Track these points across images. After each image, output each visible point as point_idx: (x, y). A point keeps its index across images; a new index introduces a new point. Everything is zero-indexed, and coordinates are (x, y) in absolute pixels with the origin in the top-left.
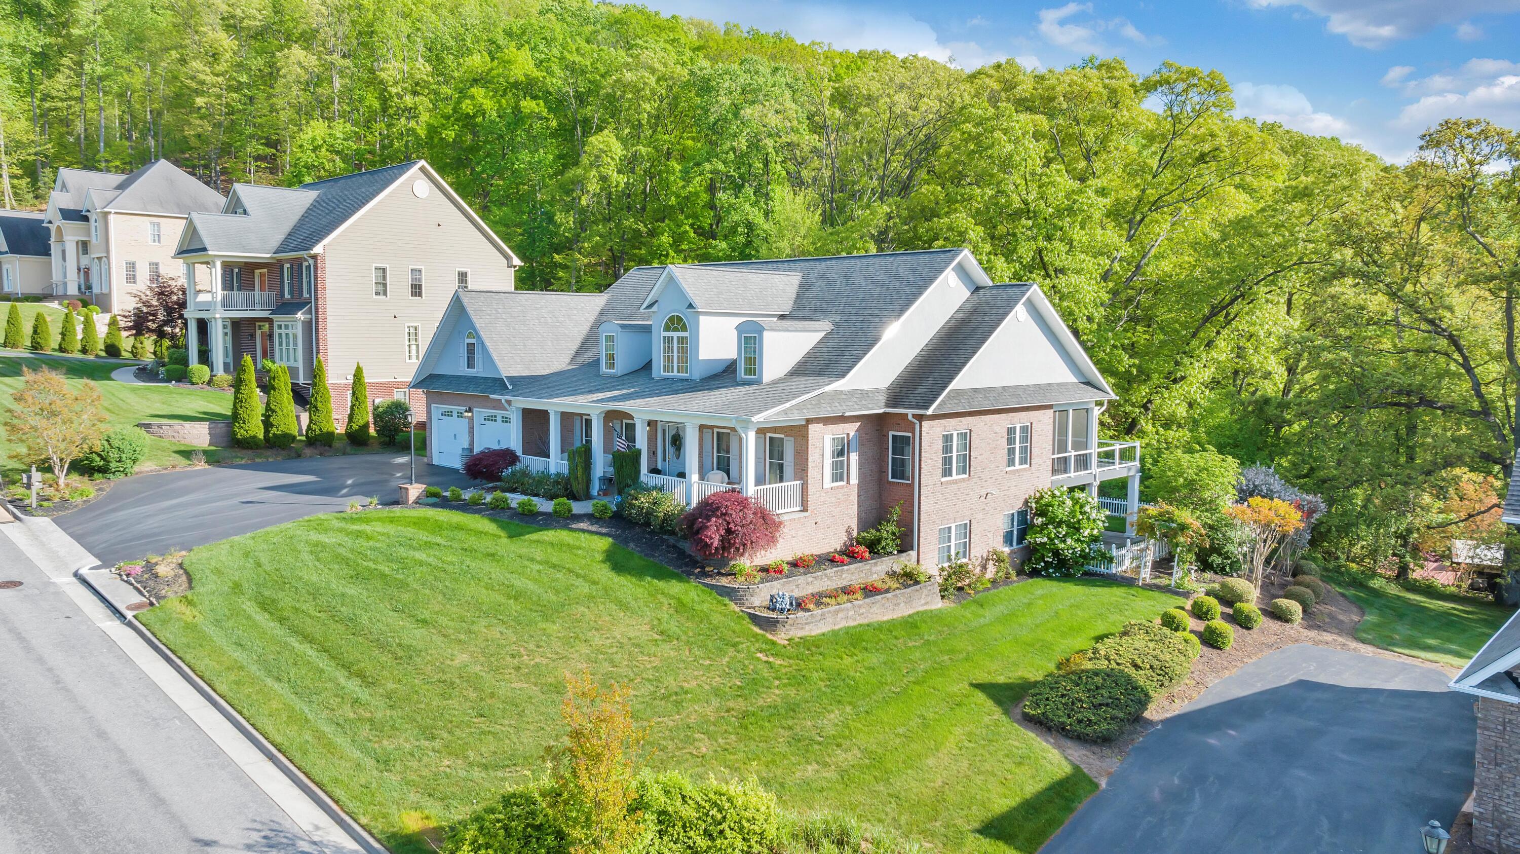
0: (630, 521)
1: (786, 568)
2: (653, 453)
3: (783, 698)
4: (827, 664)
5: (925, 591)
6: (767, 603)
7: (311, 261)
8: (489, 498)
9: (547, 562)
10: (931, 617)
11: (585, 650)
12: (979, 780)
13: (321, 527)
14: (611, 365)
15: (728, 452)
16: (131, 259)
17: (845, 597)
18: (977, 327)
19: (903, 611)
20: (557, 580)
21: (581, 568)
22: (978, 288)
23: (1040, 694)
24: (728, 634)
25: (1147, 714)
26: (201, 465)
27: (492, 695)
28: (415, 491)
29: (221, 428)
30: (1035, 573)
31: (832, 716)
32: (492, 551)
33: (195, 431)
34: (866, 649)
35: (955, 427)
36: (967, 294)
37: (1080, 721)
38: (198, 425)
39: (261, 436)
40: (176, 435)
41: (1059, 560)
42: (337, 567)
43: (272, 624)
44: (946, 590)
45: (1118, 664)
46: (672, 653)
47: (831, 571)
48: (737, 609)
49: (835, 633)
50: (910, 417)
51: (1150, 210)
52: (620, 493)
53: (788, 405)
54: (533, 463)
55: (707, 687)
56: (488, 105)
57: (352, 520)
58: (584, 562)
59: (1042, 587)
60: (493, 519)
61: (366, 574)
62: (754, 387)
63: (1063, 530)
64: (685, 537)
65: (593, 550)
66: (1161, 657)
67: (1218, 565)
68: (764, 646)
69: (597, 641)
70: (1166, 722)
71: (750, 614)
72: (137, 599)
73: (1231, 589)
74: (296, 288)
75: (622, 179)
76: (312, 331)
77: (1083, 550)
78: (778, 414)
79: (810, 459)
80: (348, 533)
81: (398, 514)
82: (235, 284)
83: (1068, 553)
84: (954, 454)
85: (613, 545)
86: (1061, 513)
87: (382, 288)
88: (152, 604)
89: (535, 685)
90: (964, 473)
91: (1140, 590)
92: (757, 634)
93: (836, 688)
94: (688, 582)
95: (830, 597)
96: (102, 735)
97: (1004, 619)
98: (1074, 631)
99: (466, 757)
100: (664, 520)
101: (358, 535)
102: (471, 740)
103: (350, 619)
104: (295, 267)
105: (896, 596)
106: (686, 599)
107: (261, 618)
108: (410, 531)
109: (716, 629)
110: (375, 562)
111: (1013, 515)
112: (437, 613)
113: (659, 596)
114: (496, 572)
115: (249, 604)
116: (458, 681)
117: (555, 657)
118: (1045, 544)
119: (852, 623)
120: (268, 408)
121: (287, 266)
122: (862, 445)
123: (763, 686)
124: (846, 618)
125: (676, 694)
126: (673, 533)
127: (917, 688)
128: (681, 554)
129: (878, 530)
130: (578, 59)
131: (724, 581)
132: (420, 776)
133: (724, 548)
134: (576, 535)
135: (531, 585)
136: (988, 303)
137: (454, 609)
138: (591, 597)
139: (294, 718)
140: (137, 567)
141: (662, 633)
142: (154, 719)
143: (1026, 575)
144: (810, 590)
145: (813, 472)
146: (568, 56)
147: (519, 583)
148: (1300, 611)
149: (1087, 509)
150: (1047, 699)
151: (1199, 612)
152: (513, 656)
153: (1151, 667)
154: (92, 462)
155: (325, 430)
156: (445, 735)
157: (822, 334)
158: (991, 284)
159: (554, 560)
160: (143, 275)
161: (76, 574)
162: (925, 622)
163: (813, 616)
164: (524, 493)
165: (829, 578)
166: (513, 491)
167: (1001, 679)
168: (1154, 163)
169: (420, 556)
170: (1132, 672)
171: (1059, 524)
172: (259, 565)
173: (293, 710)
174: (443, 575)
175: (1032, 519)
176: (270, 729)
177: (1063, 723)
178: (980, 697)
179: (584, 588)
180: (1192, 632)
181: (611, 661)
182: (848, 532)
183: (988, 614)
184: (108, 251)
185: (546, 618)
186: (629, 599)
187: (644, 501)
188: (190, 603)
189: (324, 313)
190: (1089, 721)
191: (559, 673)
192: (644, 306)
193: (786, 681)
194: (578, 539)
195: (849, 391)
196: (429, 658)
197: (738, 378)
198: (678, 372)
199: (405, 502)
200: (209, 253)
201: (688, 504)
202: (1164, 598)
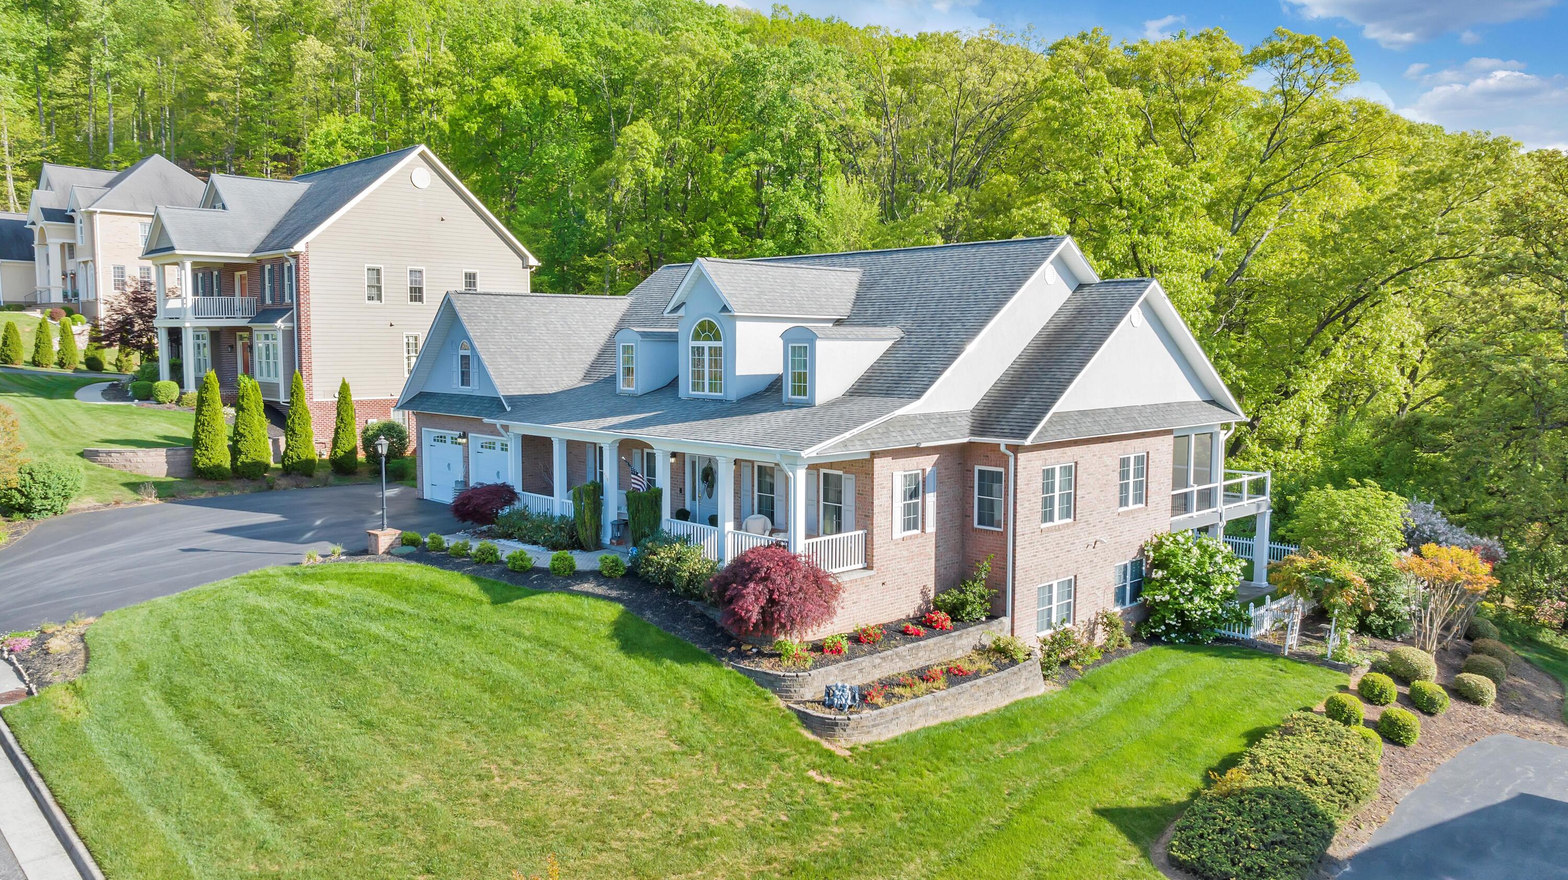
0: (647, 581)
1: (845, 645)
2: (678, 489)
3: (845, 840)
4: (903, 784)
5: (1025, 674)
6: (821, 695)
7: (292, 261)
8: (475, 546)
9: (537, 639)
10: (1034, 709)
11: (577, 768)
13: (265, 587)
14: (630, 382)
15: (772, 492)
16: (119, 263)
17: (924, 686)
18: (1084, 333)
19: (999, 701)
20: (548, 664)
21: (580, 647)
22: (1081, 286)
23: (1192, 828)
24: (770, 742)
25: (1331, 851)
26: (151, 501)
27: (446, 839)
28: (386, 538)
29: (181, 455)
30: (1154, 639)
31: (912, 866)
32: (468, 622)
33: (150, 459)
34: (953, 760)
35: (1057, 459)
36: (1068, 293)
37: (1248, 870)
38: (153, 452)
39: (227, 464)
40: (128, 464)
41: (1183, 622)
42: (271, 642)
43: (174, 725)
44: (1048, 668)
45: (1286, 778)
46: (695, 773)
47: (903, 649)
48: (782, 704)
49: (911, 738)
50: (1003, 448)
51: (1257, 200)
52: (635, 545)
53: (847, 435)
54: (534, 503)
55: (740, 825)
56: (513, 94)
57: (305, 577)
58: (585, 638)
59: (1165, 659)
60: (476, 579)
61: (306, 654)
62: (804, 410)
63: (1190, 586)
64: (715, 605)
65: (598, 621)
66: (1340, 766)
67: (1378, 626)
68: (818, 760)
69: (595, 756)
70: (1356, 859)
71: (798, 713)
72: (15, 685)
73: (1404, 662)
74: (278, 294)
75: (660, 173)
76: (294, 341)
77: (1214, 612)
78: (834, 447)
79: (875, 502)
80: (294, 595)
81: (361, 570)
82: (215, 289)
83: (1197, 615)
84: (1057, 493)
85: (624, 613)
86: (1186, 565)
87: (376, 292)
88: (30, 693)
89: (507, 822)
90: (1068, 516)
91: (1289, 663)
92: (809, 743)
93: (916, 821)
94: (718, 665)
95: (904, 686)
97: (1127, 706)
98: (1217, 724)
100: (690, 581)
101: (307, 597)
103: (276, 719)
104: (276, 268)
105: (987, 682)
106: (715, 692)
107: (163, 715)
108: (370, 594)
109: (755, 734)
110: (320, 637)
111: (1125, 566)
112: (387, 712)
113: (680, 687)
114: (471, 652)
115: (151, 694)
116: (402, 815)
117: (537, 778)
118: (1167, 603)
119: (933, 723)
120: (236, 432)
121: (268, 267)
122: (940, 482)
123: (817, 822)
124: (926, 715)
125: (698, 836)
126: (700, 598)
127: (1024, 818)
128: (711, 625)
129: (962, 591)
130: (610, 44)
131: (765, 666)
133: (764, 622)
134: (577, 600)
135: (514, 673)
136: (1096, 304)
137: (411, 706)
138: (590, 689)
140: (26, 640)
141: (682, 742)
143: (1143, 641)
144: (878, 675)
145: (879, 519)
146: (598, 40)
147: (499, 668)
148: (1494, 691)
149: (1218, 559)
150: (1201, 836)
151: (1369, 695)
152: (480, 778)
153: (1330, 782)
154: (11, 500)
155: (303, 457)
157: (889, 344)
158: (1097, 280)
159: (547, 636)
162: (1026, 717)
163: (882, 715)
164: (522, 540)
165: (902, 658)
166: (509, 536)
167: (1133, 802)
168: (1260, 146)
169: (377, 628)
170: (1306, 790)
171: (1184, 579)
172: (176, 638)
173: (174, 861)
174: (402, 656)
175: (1150, 571)
178: (1108, 830)
179: (583, 676)
180: (1368, 723)
181: (612, 786)
182: (924, 593)
183: (1106, 700)
184: (93, 254)
185: (530, 720)
186: (642, 692)
187: (664, 556)
188: (78, 692)
189: (307, 320)
190: (1262, 868)
191: (541, 803)
192: (669, 309)
193: (847, 813)
194: (580, 606)
195: (924, 415)
196: (369, 780)
197: (784, 399)
198: (710, 391)
199: (375, 553)
200: (177, 252)
201: (720, 560)
202: (1321, 673)
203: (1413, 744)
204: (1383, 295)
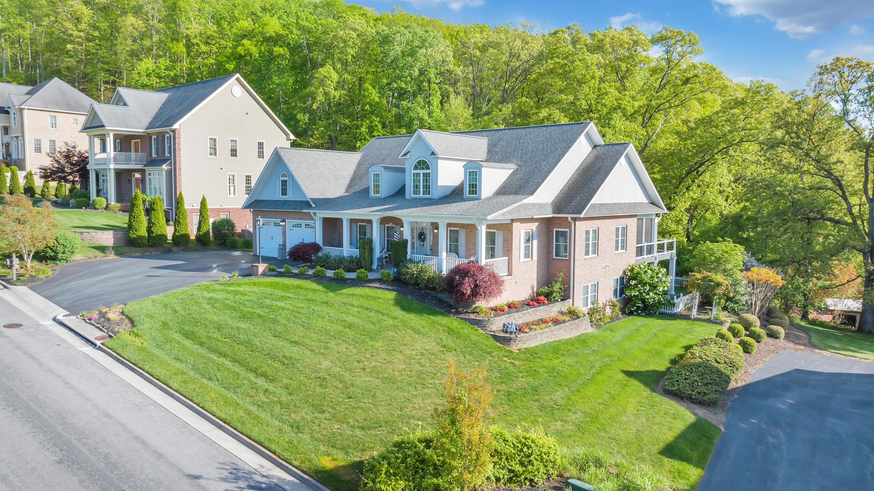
0: (406, 282)
1: (506, 308)
3: (527, 384)
4: (545, 363)
5: (584, 323)
6: (502, 328)
7: (172, 134)
8: (309, 272)
9: (362, 307)
10: (590, 337)
11: (401, 357)
12: (656, 427)
13: (209, 289)
14: (377, 192)
15: (457, 242)
16: (38, 137)
17: (544, 325)
18: (601, 167)
19: (575, 333)
20: (371, 317)
21: (383, 310)
22: (595, 146)
23: (672, 378)
24: (484, 347)
26: (112, 256)
27: (352, 385)
28: (261, 267)
29: (121, 234)
30: (631, 313)
31: (558, 393)
32: (325, 300)
34: (563, 355)
35: (591, 225)
36: (590, 149)
37: (699, 393)
38: (106, 232)
39: (146, 237)
40: (92, 239)
41: (645, 305)
42: (227, 311)
43: (196, 346)
44: (592, 322)
45: (707, 360)
46: (455, 358)
47: (531, 310)
48: (484, 332)
49: (543, 345)
50: (569, 219)
51: (655, 112)
52: (396, 266)
53: (505, 210)
54: (332, 251)
56: (254, 50)
57: (227, 285)
58: (384, 306)
59: (639, 321)
60: (317, 282)
61: (249, 316)
62: (476, 201)
63: (648, 288)
64: (443, 291)
65: (388, 299)
66: (729, 356)
68: (506, 354)
69: (407, 352)
70: (738, 393)
71: (492, 335)
72: (100, 334)
73: (745, 320)
74: (160, 149)
75: (337, 94)
76: (172, 176)
77: (658, 299)
78: (500, 215)
79: (513, 244)
80: (229, 292)
81: (256, 281)
83: (651, 301)
84: (591, 242)
85: (398, 296)
86: (646, 278)
87: (214, 151)
88: (110, 337)
89: (378, 378)
90: (595, 253)
91: (694, 322)
92: (500, 347)
93: (555, 377)
94: (450, 317)
95: (536, 325)
96: (107, 415)
97: (628, 337)
98: (670, 344)
99: (348, 423)
100: (427, 282)
101: (236, 293)
102: (347, 412)
103: (247, 342)
104: (160, 138)
105: (571, 324)
106: (452, 327)
107: (188, 343)
108: (269, 290)
109: (476, 344)
110: (253, 308)
111: (617, 280)
112: (303, 337)
113: (436, 325)
114: (332, 313)
115: (176, 335)
117: (384, 361)
118: (637, 296)
120: (150, 222)
121: (154, 137)
122: (539, 237)
123: (514, 377)
124: (547, 337)
126: (434, 289)
127: (599, 376)
128: (441, 301)
129: (550, 287)
130: (307, 24)
131: (472, 316)
132: (323, 435)
133: (473, 295)
134: (375, 290)
135: (356, 320)
136: (604, 154)
137: (312, 335)
138: (395, 327)
139: (227, 402)
140: (95, 314)
141: (444, 347)
142: (137, 406)
143: (627, 314)
144: (523, 321)
145: (515, 252)
146: (301, 22)
147: (349, 319)
148: (784, 332)
149: (660, 275)
150: (678, 381)
151: (734, 332)
152: (359, 362)
153: (725, 362)
154: (46, 253)
155: (184, 236)
156: (331, 410)
157: (511, 171)
158: (603, 144)
159: (366, 305)
160: (46, 147)
161: (54, 319)
162: (588, 339)
163: (530, 336)
164: (333, 269)
165: (530, 315)
168: (656, 85)
169: (282, 304)
170: (716, 365)
171: (645, 284)
172: (176, 312)
173: (227, 398)
174: (298, 315)
175: (628, 281)
176: (214, 409)
177: (690, 394)
178: (634, 383)
179: (389, 321)
180: (736, 343)
181: (420, 363)
182: (532, 288)
183: (618, 335)
184: (23, 132)
185: (372, 339)
186: (419, 327)
187: (414, 270)
188: (137, 335)
189: (180, 165)
190: (704, 393)
191: (390, 371)
192: (401, 154)
193: (525, 374)
194: (377, 293)
195: (533, 204)
196: (306, 364)
197: (464, 197)
198: (423, 194)
199: (256, 275)
200: (107, 128)
201: (441, 271)
202: (710, 325)
203: (753, 353)
204: (717, 159)
